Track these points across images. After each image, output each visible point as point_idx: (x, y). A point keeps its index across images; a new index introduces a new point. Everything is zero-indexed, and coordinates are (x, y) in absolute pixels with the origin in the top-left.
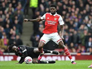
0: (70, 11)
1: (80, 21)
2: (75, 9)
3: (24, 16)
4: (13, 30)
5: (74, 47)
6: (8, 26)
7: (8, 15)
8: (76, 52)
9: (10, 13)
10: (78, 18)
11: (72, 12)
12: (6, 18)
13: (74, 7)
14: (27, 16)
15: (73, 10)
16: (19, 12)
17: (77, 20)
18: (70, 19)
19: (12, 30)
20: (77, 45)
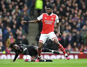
0: (73, 12)
1: (82, 22)
2: (78, 11)
3: (30, 17)
4: (20, 30)
5: (77, 46)
6: (14, 26)
7: (14, 17)
8: (79, 51)
9: (17, 14)
10: (80, 19)
11: (75, 13)
12: (13, 19)
13: (77, 8)
14: (33, 17)
15: (76, 12)
16: (25, 13)
17: (79, 21)
18: (73, 20)
19: (18, 30)
20: (79, 44)
